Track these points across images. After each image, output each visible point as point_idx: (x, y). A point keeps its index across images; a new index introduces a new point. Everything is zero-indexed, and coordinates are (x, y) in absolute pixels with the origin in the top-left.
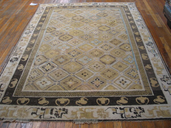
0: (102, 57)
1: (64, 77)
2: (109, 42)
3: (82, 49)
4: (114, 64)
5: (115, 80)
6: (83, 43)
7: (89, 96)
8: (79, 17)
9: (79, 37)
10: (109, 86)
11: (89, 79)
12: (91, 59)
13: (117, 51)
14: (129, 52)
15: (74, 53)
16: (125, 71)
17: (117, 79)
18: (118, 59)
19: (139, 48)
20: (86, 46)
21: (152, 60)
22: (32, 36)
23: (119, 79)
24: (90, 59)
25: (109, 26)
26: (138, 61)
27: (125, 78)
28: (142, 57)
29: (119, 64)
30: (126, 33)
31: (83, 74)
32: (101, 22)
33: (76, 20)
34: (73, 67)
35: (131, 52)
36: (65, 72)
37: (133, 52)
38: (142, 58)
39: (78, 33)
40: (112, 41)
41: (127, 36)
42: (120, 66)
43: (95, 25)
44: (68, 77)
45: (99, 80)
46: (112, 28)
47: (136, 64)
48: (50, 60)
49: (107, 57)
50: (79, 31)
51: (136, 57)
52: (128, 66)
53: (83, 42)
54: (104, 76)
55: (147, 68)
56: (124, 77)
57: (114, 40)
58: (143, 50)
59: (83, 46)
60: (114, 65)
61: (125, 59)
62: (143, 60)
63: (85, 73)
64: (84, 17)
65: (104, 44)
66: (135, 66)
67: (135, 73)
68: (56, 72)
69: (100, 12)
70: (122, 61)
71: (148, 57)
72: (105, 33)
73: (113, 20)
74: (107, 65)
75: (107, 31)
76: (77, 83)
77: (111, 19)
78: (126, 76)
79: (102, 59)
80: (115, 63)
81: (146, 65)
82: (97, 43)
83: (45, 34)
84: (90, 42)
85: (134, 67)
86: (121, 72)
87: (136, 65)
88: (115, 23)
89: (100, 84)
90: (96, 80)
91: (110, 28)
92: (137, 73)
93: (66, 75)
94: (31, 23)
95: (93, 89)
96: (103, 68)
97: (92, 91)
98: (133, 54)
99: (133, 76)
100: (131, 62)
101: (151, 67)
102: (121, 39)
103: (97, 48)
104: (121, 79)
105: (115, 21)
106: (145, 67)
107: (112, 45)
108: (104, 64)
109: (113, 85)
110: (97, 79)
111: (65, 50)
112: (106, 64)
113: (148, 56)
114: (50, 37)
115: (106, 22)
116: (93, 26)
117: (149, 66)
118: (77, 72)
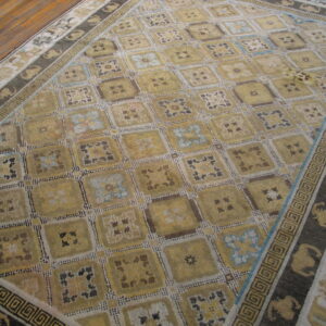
0: (165, 199)
1: (11, 223)
2: (229, 150)
3: (130, 147)
4: (181, 240)
5: (133, 303)
6: (148, 127)
7: (20, 320)
8: (211, 28)
9: (154, 100)
10: (99, 316)
11: (65, 259)
12: (125, 194)
13: (229, 194)
14: (267, 215)
15: (96, 152)
16: (190, 287)
17: (143, 300)
18: (207, 230)
19: (315, 212)
20: (150, 139)
21: (321, 283)
22: (41, 57)
23: (147, 305)
24: (121, 192)
25: (275, 91)
26: (267, 268)
27: (171, 312)
28: (295, 256)
29: (191, 250)
30: (313, 137)
31: (63, 235)
32: (261, 67)
33: (192, 37)
34: (59, 197)
35: (273, 219)
36: (28, 205)
37: (277, 222)
38: (291, 261)
39: (165, 83)
40: (240, 152)
41: (305, 149)
42: (191, 260)
43: (237, 71)
44: (20, 225)
45: (88, 277)
46: (281, 98)
47: (250, 275)
48: (22, 150)
49: (179, 207)
50: (172, 79)
51: (273, 247)
52: (217, 272)
53: (151, 121)
54: (113, 273)
55: (274, 311)
56: (169, 306)
57: (251, 149)
58: (321, 228)
59: (141, 134)
60: (177, 245)
61: (228, 239)
62: (288, 268)
63: (73, 234)
64: (224, 33)
65: (208, 152)
66: (241, 283)
67: (219, 308)
68: (6, 193)
69: (289, 27)
70: (213, 243)
71: (315, 269)
72: (242, 115)
73: (307, 71)
74: (155, 235)
75: (254, 105)
76: (28, 257)
77: (305, 65)
78: (178, 304)
79: (154, 207)
80: (187, 239)
81: (282, 298)
82: (190, 139)
83: (77, 59)
84: (170, 130)
85: (234, 284)
86: (176, 284)
87: (247, 281)
88: (306, 82)
89: (79, 293)
90: (81, 273)
91: (274, 96)
92: (225, 315)
93: (21, 217)
94: (71, 14)
95: (50, 300)
96: (134, 240)
97: (43, 305)
98: (272, 232)
99: (202, 319)
100: (238, 260)
101: (297, 312)
102: (277, 153)
103: (173, 162)
104: (156, 308)
105: (312, 75)
106: (273, 303)
107: (231, 166)
108: (146, 229)
109: (111, 319)
110: (86, 274)
111: (84, 130)
112: (153, 230)
113: (318, 261)
114: (83, 72)
115: (278, 71)
116: (226, 72)
117: (290, 304)
118: (55, 222)
